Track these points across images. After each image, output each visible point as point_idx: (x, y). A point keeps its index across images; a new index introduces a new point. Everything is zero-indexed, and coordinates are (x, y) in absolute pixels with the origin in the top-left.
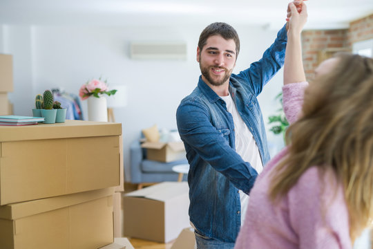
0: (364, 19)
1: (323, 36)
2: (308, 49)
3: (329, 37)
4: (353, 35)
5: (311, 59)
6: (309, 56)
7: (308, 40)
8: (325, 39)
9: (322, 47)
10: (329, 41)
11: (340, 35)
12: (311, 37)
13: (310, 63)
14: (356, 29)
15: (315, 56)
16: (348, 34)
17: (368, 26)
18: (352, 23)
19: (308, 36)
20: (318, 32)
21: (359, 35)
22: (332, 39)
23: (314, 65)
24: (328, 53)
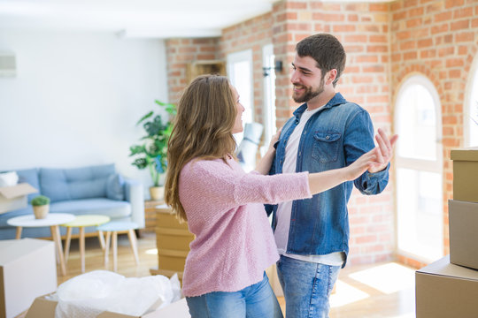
0: (239, 26)
1: (191, 45)
2: (174, 61)
3: (198, 47)
4: (227, 45)
5: (178, 74)
6: (175, 70)
7: (174, 51)
8: (194, 50)
9: (190, 59)
10: (199, 52)
11: (211, 45)
12: (177, 47)
13: (178, 79)
14: (230, 38)
15: (183, 70)
16: (221, 43)
17: (245, 33)
18: (225, 30)
19: (173, 46)
20: (186, 40)
21: (234, 44)
22: (203, 49)
23: (182, 81)
24: (198, 66)
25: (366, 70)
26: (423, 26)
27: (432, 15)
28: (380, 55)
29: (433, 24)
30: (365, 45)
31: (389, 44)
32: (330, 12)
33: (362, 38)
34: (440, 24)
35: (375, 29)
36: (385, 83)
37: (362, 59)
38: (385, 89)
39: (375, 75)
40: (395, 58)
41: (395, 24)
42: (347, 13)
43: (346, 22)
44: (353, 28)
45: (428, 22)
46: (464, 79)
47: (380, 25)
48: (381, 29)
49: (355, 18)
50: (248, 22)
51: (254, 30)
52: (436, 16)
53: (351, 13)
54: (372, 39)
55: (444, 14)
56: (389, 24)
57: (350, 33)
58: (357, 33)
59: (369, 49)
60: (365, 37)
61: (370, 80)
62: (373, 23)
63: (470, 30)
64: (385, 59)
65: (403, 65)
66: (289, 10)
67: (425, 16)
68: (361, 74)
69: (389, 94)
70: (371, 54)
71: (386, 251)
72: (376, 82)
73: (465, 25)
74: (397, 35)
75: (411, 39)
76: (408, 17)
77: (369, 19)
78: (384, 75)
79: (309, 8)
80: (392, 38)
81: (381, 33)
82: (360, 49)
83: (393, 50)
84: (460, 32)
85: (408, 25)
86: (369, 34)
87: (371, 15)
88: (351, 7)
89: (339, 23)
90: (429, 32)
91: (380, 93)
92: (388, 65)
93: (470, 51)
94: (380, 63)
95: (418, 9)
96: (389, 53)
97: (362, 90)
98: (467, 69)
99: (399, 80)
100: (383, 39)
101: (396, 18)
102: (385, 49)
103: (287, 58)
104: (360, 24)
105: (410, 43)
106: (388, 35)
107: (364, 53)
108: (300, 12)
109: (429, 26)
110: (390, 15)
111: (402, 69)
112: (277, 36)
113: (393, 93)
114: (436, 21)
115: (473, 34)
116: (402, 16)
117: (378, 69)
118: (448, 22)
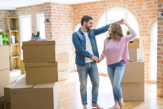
0: (25, 7)
1: (6, 12)
2: (1, 17)
3: (8, 13)
4: (19, 13)
5: (3, 21)
9: (6, 16)
12: (2, 13)
14: (20, 11)
17: (28, 10)
18: (17, 8)
21: (23, 13)
22: (10, 14)
23: (4, 23)
24: (11, 19)
25: (68, 22)
26: (83, 12)
27: (86, 9)
28: (70, 18)
29: (86, 11)
30: (67, 15)
31: (72, 15)
32: (60, 6)
33: (66, 14)
34: (88, 11)
35: (69, 11)
36: (72, 26)
37: (67, 19)
38: (72, 27)
39: (69, 23)
40: (74, 19)
41: (74, 10)
42: (63, 7)
43: (63, 9)
44: (65, 11)
45: (85, 10)
46: (95, 25)
47: (70, 10)
48: (71, 11)
49: (65, 8)
50: (29, 7)
51: (32, 9)
52: (87, 9)
53: (64, 7)
54: (69, 14)
55: (90, 9)
56: (72, 10)
57: (64, 12)
58: (65, 12)
59: (68, 17)
60: (67, 13)
61: (68, 25)
62: (69, 10)
63: (97, 13)
64: (71, 19)
65: (77, 21)
66: (51, 5)
67: (84, 9)
68: (66, 23)
69: (73, 28)
70: (69, 18)
71: (73, 70)
72: (70, 25)
73: (96, 12)
74: (75, 13)
75: (80, 14)
76: (78, 9)
77: (68, 9)
78: (71, 23)
79: (56, 5)
80: (73, 14)
81: (71, 12)
82: (66, 16)
83: (73, 17)
84: (94, 14)
85: (78, 11)
86: (68, 12)
87: (68, 8)
88: (64, 5)
89: (61, 9)
90: (85, 13)
91: (71, 28)
92: (72, 21)
93: (97, 18)
94: (70, 20)
95: (81, 7)
96: (72, 18)
97: (67, 27)
98: (96, 23)
99: (76, 25)
100: (71, 14)
101: (74, 9)
102: (71, 17)
103: (51, 18)
104: (66, 10)
105: (79, 15)
106: (72, 13)
107: (67, 17)
108: (53, 6)
109: (85, 12)
110: (73, 8)
111: (76, 22)
112: (46, 12)
113: (74, 28)
114: (87, 10)
115: (98, 14)
116: (77, 8)
117: (70, 22)
118: (91, 11)
